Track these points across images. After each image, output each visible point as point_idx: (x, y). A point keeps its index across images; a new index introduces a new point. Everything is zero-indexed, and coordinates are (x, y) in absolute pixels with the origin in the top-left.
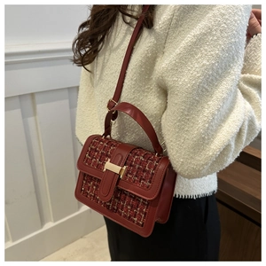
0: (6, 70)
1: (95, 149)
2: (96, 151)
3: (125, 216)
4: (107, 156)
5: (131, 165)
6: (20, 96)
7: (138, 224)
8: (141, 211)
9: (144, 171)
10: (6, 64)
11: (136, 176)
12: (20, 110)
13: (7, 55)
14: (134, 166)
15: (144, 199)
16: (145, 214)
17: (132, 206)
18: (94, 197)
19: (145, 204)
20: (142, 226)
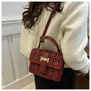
0: (2, 27)
1: (36, 53)
2: (36, 54)
3: (50, 75)
4: (41, 55)
5: (50, 58)
6: (7, 36)
7: (55, 77)
8: (56, 73)
9: (56, 59)
10: (2, 25)
11: (53, 61)
12: (7, 41)
13: (2, 22)
14: (52, 58)
16: (57, 74)
17: (52, 72)
18: (37, 70)
19: (57, 70)
20: (57, 78)
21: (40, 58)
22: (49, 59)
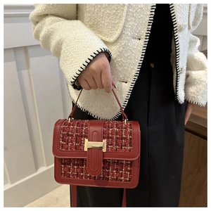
2: (68, 135)
3: (113, 179)
4: (82, 136)
5: (108, 138)
6: (14, 48)
7: (126, 181)
8: (126, 170)
9: (122, 139)
11: (116, 145)
14: (112, 138)
15: (126, 161)
16: (130, 171)
17: (117, 170)
18: (77, 174)
19: (128, 164)
20: (129, 181)
21: (82, 144)
22: (105, 141)
